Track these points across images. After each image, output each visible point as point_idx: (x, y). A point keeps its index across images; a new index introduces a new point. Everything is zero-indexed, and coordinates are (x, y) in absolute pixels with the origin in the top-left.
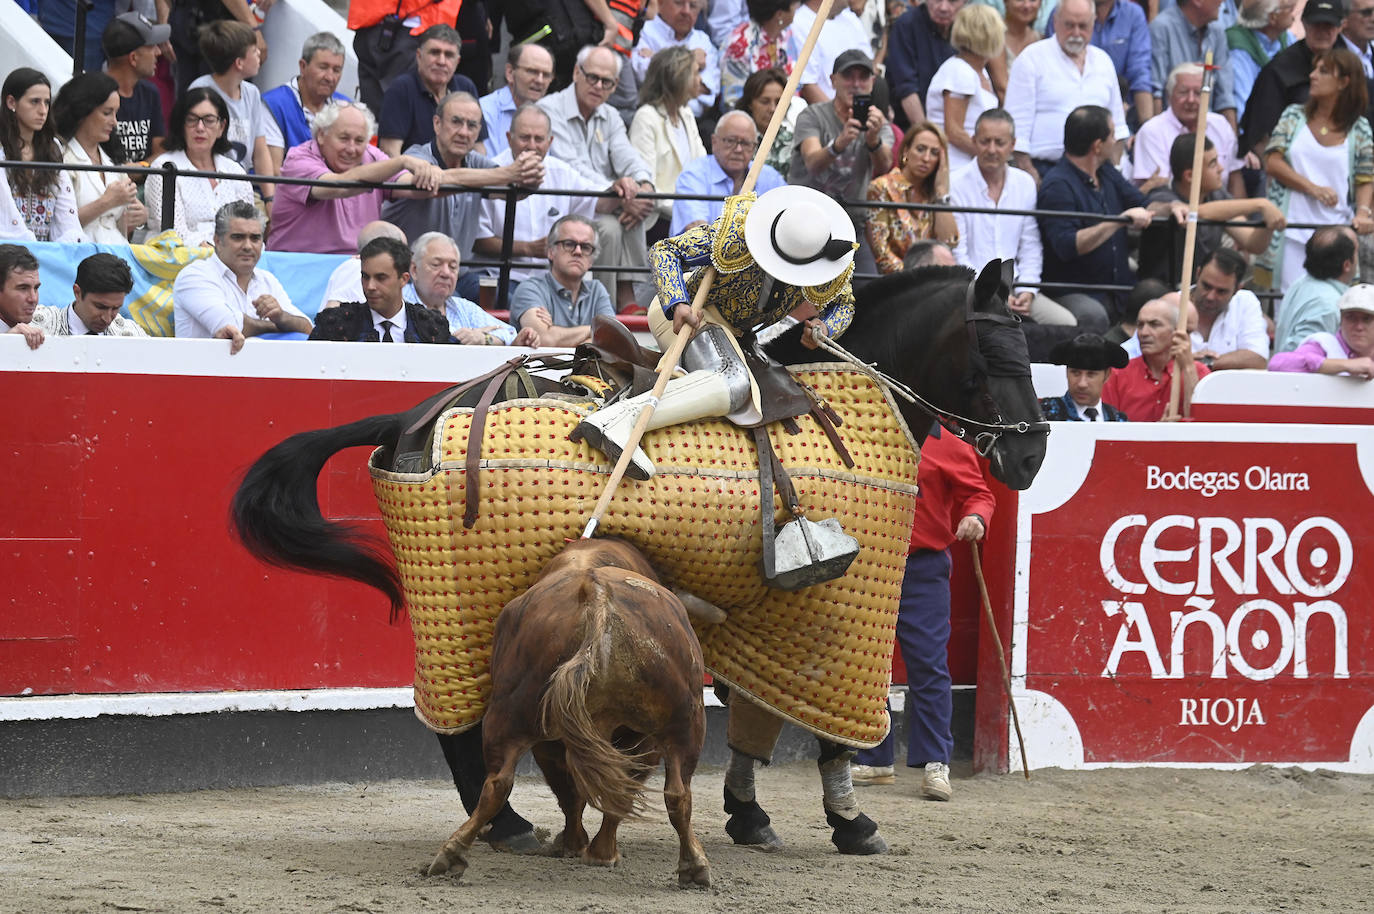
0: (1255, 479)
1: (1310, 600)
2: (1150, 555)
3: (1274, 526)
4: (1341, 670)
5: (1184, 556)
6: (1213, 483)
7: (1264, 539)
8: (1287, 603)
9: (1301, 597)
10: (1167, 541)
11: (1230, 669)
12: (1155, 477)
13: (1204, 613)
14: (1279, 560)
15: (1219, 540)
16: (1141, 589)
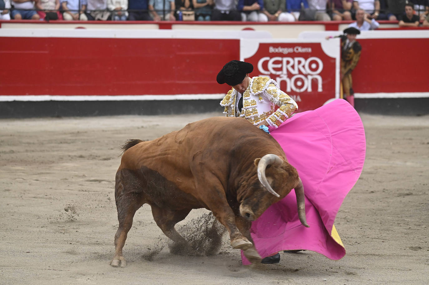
0: (297, 49)
1: (311, 75)
2: (270, 66)
3: (302, 60)
4: (320, 89)
5: (279, 66)
6: (286, 51)
7: (299, 62)
8: (306, 76)
9: (309, 74)
10: (275, 62)
11: (292, 89)
12: (272, 50)
13: (285, 78)
14: (304, 67)
15: (288, 62)
16: (269, 73)
